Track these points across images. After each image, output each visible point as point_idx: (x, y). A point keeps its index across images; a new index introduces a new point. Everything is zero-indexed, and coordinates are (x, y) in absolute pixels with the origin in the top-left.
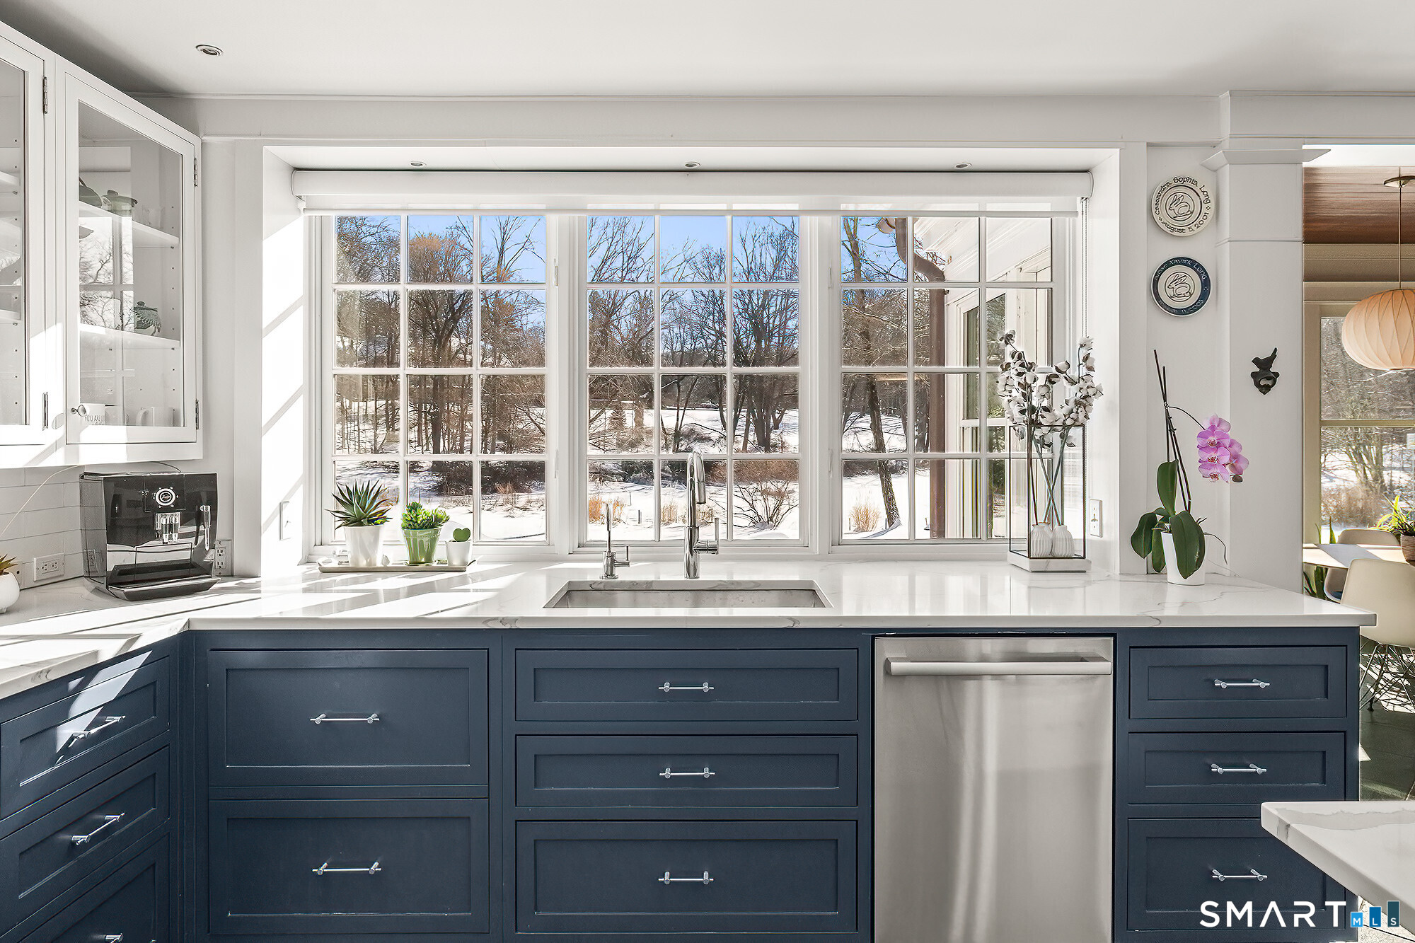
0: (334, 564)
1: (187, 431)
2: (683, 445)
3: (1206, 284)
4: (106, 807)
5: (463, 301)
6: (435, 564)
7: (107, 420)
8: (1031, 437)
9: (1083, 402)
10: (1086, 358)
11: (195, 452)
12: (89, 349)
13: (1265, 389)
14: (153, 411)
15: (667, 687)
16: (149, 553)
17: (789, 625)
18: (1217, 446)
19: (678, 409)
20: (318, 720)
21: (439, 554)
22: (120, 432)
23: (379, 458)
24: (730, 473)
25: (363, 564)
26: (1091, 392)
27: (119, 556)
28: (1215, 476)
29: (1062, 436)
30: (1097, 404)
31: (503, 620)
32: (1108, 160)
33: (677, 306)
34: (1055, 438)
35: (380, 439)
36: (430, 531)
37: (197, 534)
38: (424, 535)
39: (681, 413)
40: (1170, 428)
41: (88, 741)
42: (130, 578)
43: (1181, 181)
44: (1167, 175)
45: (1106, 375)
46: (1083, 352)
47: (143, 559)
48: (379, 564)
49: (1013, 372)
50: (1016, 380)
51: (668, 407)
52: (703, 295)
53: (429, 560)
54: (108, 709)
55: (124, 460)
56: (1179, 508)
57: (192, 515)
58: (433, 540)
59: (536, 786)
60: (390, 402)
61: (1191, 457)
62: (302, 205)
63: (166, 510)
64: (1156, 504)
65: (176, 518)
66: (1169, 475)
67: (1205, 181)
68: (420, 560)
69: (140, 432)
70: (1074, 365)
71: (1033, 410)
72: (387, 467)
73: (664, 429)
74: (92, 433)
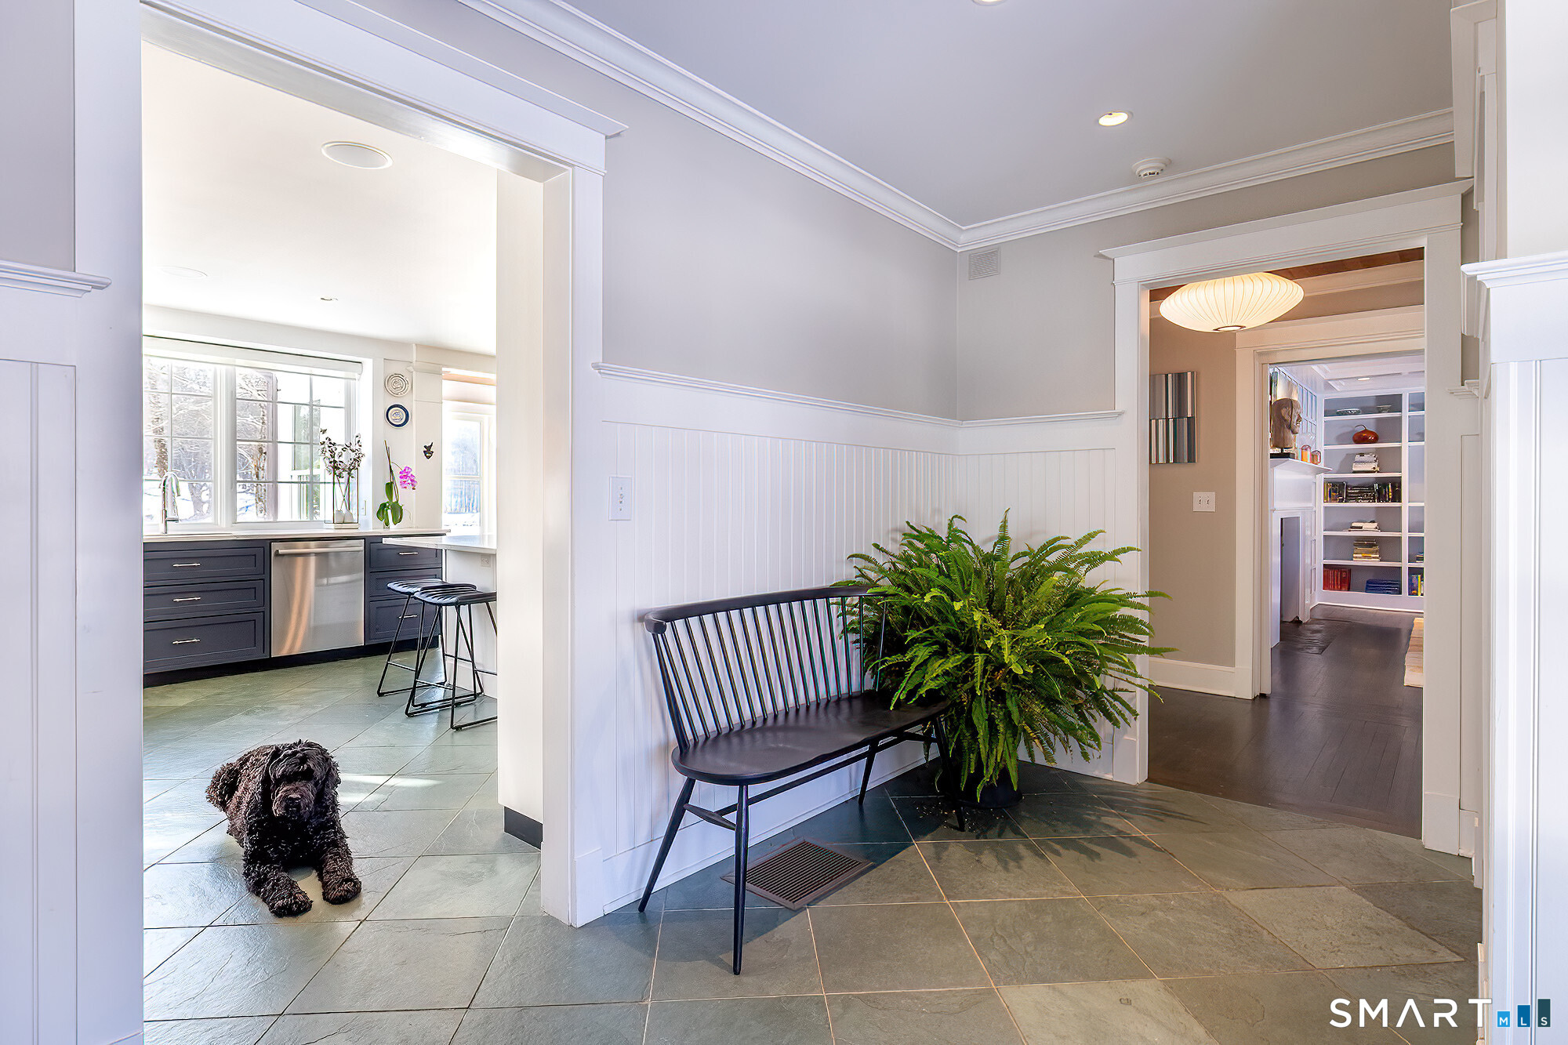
3: (407, 415)
8: (335, 474)
9: (357, 460)
10: (358, 442)
13: (428, 457)
18: (406, 476)
26: (361, 455)
28: (405, 487)
29: (349, 474)
30: (363, 461)
32: (368, 363)
34: (345, 474)
40: (391, 471)
43: (397, 375)
44: (393, 371)
45: (367, 449)
46: (357, 439)
49: (326, 446)
50: (328, 449)
56: (394, 500)
61: (398, 480)
64: (387, 500)
66: (390, 487)
67: (407, 378)
70: (353, 444)
71: (335, 462)
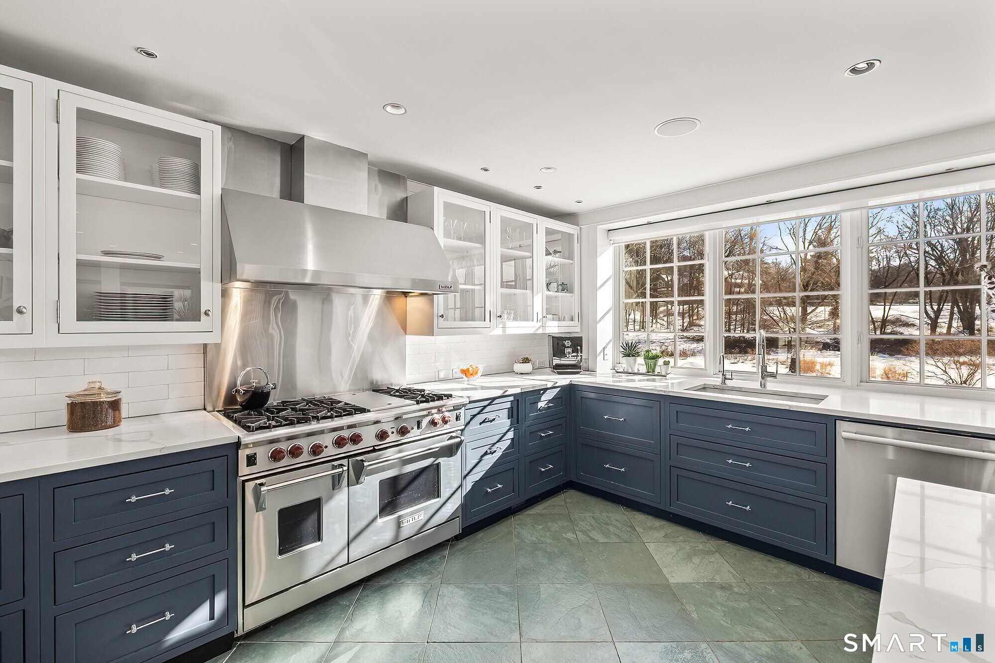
0: (622, 370)
1: (576, 323)
2: (889, 329)
4: (550, 428)
5: (730, 251)
6: (656, 373)
7: (553, 319)
11: (578, 329)
12: (548, 298)
14: (566, 316)
15: (730, 426)
16: (564, 361)
17: (788, 408)
19: (885, 305)
20: (606, 417)
21: (657, 370)
22: (556, 323)
23: (685, 334)
24: (923, 348)
25: (630, 371)
27: (556, 361)
31: (664, 391)
33: (883, 237)
35: (685, 325)
36: (654, 360)
37: (577, 356)
38: (651, 362)
39: (887, 308)
41: (544, 409)
42: (559, 368)
47: (562, 362)
48: (636, 372)
51: (878, 304)
52: (907, 227)
53: (654, 371)
54: (550, 401)
55: (557, 331)
57: (575, 350)
58: (655, 365)
59: (677, 455)
60: (691, 306)
62: (612, 242)
63: (568, 347)
65: (570, 350)
68: (651, 371)
69: (562, 323)
72: (689, 338)
73: (872, 319)
74: (549, 323)
